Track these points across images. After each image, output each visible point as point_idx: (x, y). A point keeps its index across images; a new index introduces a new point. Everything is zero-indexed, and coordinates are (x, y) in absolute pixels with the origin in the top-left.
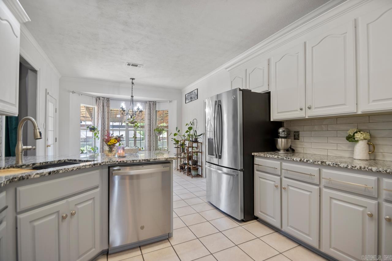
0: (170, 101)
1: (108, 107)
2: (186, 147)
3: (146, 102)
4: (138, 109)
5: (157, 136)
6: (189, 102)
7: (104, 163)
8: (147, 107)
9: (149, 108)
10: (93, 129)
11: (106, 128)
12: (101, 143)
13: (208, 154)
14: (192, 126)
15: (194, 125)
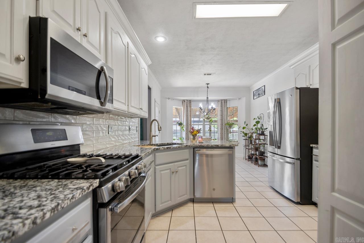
0: (239, 99)
1: (190, 107)
2: (253, 139)
3: (218, 101)
4: (212, 108)
5: (228, 129)
6: (257, 98)
7: (191, 145)
8: (220, 105)
9: (221, 105)
10: (180, 124)
11: (189, 123)
12: (186, 134)
13: (270, 145)
14: (259, 120)
15: (261, 119)
